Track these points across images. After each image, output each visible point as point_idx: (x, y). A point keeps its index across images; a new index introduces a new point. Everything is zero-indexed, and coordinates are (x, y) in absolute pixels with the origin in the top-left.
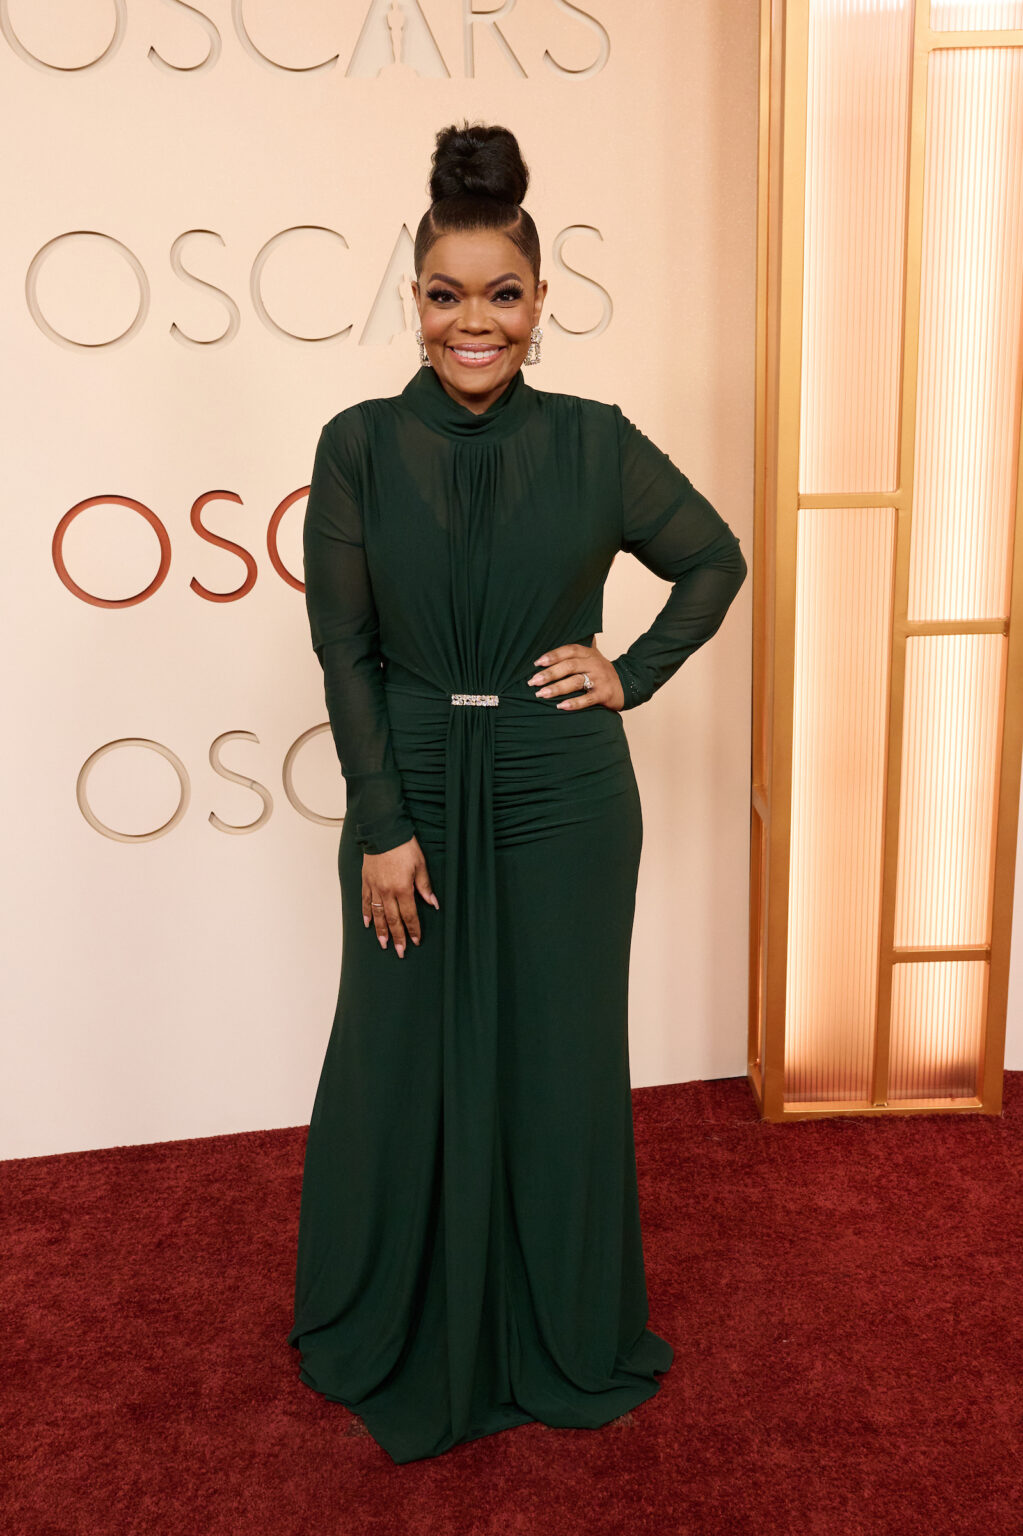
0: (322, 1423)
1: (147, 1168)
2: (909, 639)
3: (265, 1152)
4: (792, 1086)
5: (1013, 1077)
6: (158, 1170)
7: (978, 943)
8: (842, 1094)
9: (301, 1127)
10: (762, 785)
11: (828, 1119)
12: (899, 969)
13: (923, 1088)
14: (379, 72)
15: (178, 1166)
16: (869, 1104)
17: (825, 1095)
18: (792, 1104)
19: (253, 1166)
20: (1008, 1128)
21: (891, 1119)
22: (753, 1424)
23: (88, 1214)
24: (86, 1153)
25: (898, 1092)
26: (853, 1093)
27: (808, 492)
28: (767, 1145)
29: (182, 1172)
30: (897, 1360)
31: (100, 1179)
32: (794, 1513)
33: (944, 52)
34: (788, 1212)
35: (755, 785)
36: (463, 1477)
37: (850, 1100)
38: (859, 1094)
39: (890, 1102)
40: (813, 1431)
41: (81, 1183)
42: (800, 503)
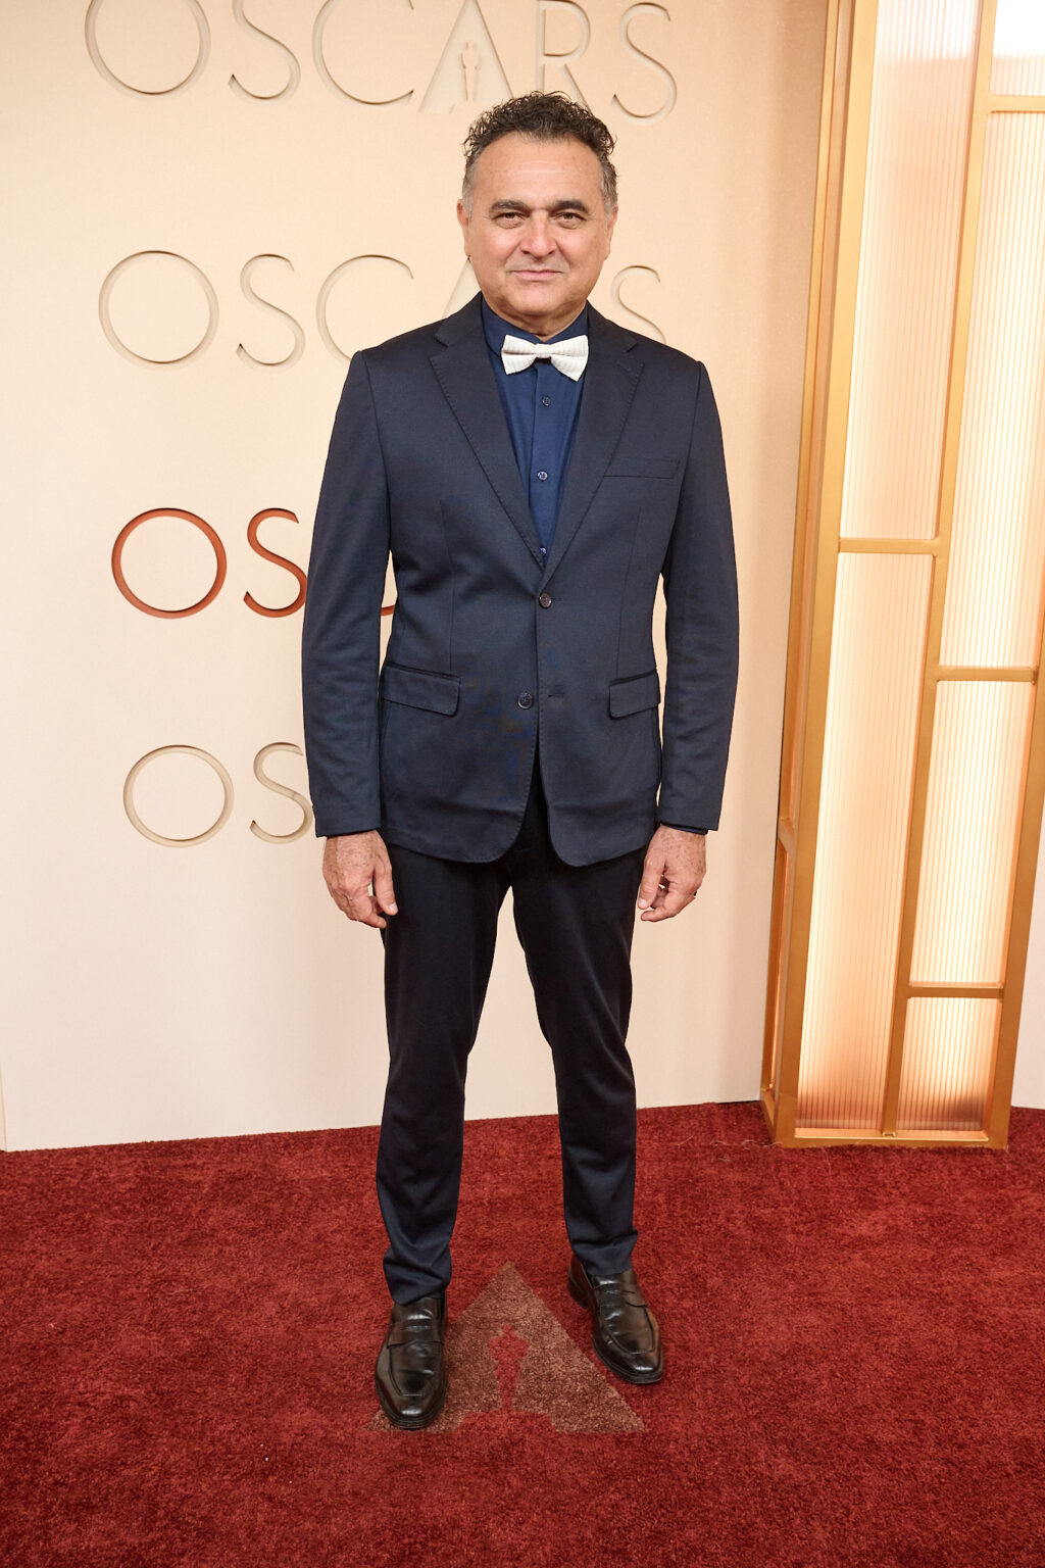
0: (345, 1417)
1: (174, 1163)
2: (940, 683)
3: (289, 1153)
4: (804, 1112)
5: (1018, 1113)
6: (185, 1166)
7: (992, 981)
8: (852, 1122)
9: (324, 1131)
10: (788, 819)
11: (837, 1147)
12: (914, 1003)
13: (931, 1120)
14: (452, 108)
15: (204, 1163)
16: (878, 1132)
17: (836, 1122)
18: (802, 1129)
19: (277, 1166)
20: (1012, 1162)
21: (900, 1150)
22: (760, 1434)
23: (117, 1204)
24: (115, 1146)
25: (907, 1123)
26: (863, 1122)
27: (849, 536)
28: (777, 1170)
29: (208, 1169)
30: (900, 1380)
31: (127, 1173)
32: (798, 1521)
33: (1002, 115)
34: (799, 1233)
35: (781, 818)
36: (481, 1474)
37: (860, 1128)
38: (869, 1122)
39: (900, 1132)
40: (818, 1445)
41: (111, 1175)
42: (841, 546)
